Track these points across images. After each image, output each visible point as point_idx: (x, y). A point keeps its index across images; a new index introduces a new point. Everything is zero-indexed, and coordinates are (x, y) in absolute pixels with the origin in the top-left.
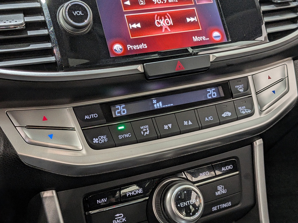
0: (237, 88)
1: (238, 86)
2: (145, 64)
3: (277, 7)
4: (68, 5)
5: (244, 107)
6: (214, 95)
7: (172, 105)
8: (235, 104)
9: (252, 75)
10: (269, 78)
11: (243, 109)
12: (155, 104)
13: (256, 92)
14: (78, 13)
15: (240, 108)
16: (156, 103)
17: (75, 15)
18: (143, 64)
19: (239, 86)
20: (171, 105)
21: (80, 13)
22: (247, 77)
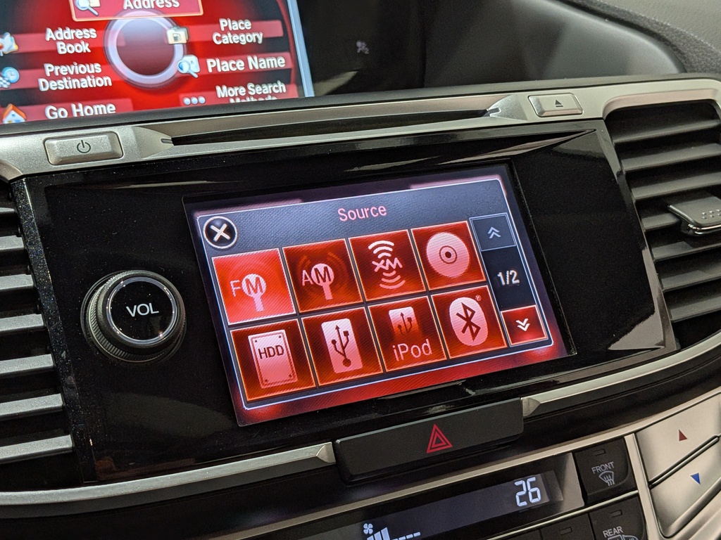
0: (597, 473)
1: (599, 468)
2: (338, 441)
3: (694, 247)
4: (118, 282)
5: (619, 529)
6: (535, 495)
7: (418, 534)
8: (594, 523)
9: (635, 432)
10: (682, 437)
11: (616, 534)
12: (369, 535)
13: (650, 480)
14: (143, 310)
15: (607, 533)
16: (371, 532)
17: (133, 315)
18: (333, 441)
19: (603, 468)
20: (416, 535)
21: (150, 308)
22: (622, 438)
